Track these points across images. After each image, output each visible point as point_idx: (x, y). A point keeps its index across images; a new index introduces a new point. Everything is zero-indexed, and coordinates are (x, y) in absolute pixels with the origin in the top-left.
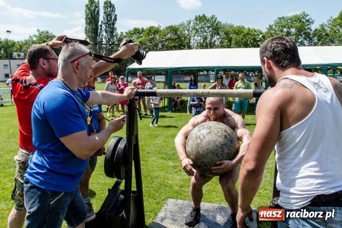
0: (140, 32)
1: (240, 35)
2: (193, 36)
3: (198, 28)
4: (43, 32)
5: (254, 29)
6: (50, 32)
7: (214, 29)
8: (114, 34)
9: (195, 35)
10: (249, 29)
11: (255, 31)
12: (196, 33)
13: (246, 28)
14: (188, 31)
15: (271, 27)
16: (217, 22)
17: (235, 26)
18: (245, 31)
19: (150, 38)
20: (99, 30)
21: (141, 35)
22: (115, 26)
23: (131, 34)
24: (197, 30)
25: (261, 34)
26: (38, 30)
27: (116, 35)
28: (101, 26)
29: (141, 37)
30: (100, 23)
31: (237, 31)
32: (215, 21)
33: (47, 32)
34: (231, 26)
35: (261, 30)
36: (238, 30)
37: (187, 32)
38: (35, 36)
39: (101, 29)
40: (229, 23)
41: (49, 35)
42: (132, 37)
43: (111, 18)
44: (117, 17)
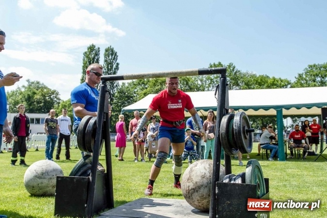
0: (145, 83)
1: (264, 85)
2: (207, 87)
3: (212, 78)
4: (33, 83)
5: (280, 78)
6: (41, 83)
7: (231, 79)
8: (115, 85)
9: (209, 86)
10: (274, 79)
11: (282, 81)
12: (210, 84)
13: (271, 77)
15: (300, 76)
16: (235, 71)
17: (258, 76)
18: (269, 81)
19: (157, 89)
21: (146, 86)
23: (135, 85)
24: (211, 80)
25: (290, 84)
26: (28, 81)
27: (116, 86)
29: (146, 88)
31: (259, 81)
32: (233, 70)
33: (38, 83)
34: (253, 76)
35: (289, 80)
36: (261, 80)
37: (199, 82)
38: (23, 86)
40: (250, 72)
41: (40, 86)
42: (136, 88)
43: (112, 67)
44: (119, 66)
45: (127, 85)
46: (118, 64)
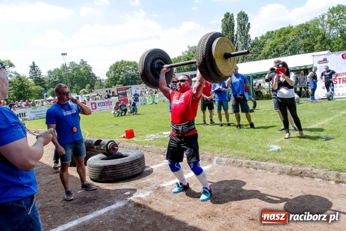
4: (192, 48)
8: (248, 41)
14: (322, 25)
20: (235, 40)
22: (249, 33)
26: (188, 47)
28: (236, 35)
30: (235, 33)
38: (186, 51)
39: (236, 38)
43: (244, 27)
44: (250, 25)
45: (259, 38)
46: (249, 24)
